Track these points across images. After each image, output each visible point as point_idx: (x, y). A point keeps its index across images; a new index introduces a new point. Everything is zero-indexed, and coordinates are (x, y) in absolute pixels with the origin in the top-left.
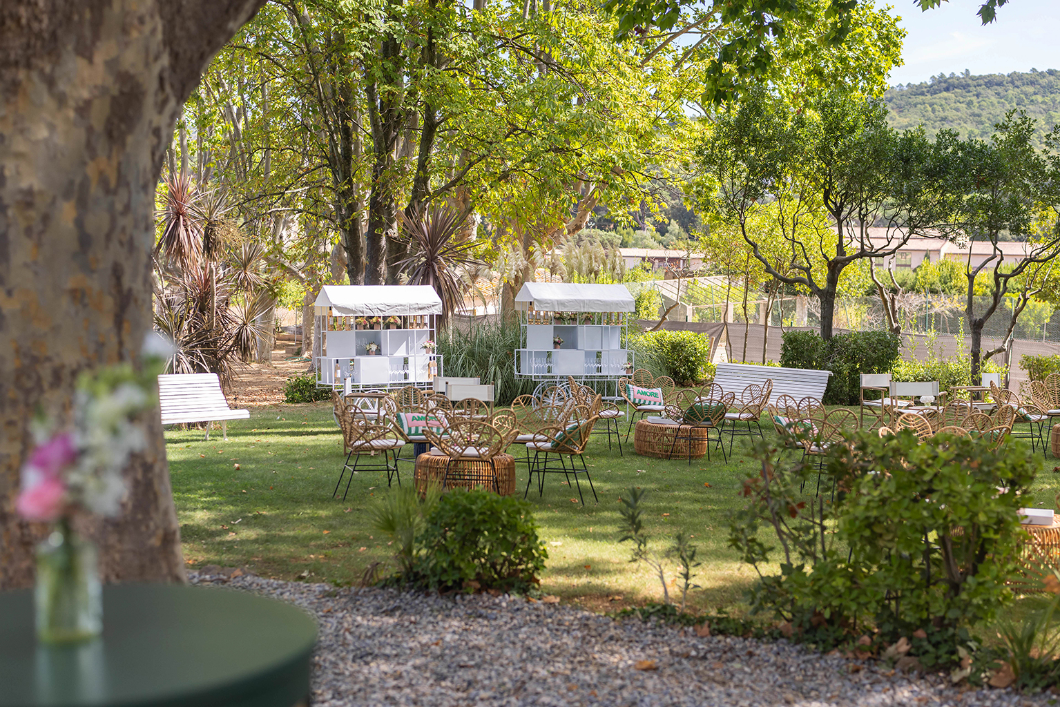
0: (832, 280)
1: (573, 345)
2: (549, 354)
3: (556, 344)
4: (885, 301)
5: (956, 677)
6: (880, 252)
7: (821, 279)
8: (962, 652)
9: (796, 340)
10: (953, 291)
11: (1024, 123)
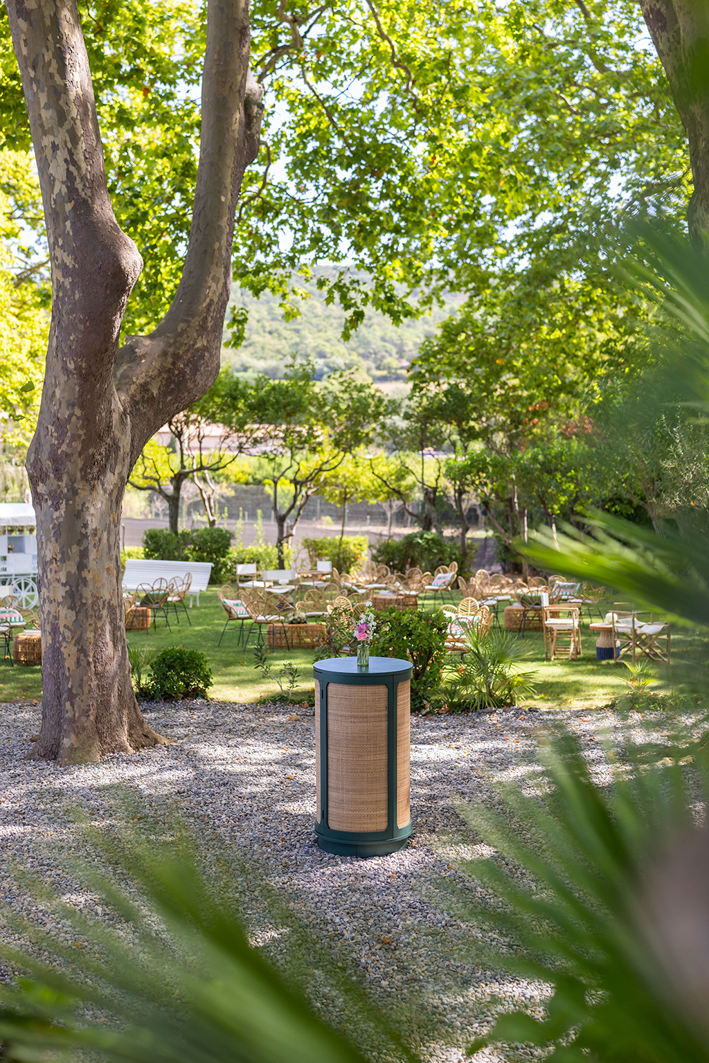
0: (177, 489)
1: (21, 550)
2: (5, 558)
3: (9, 550)
4: (204, 500)
5: (424, 712)
6: (215, 467)
7: (169, 488)
8: (425, 702)
9: (156, 536)
10: (222, 479)
11: (309, 364)
